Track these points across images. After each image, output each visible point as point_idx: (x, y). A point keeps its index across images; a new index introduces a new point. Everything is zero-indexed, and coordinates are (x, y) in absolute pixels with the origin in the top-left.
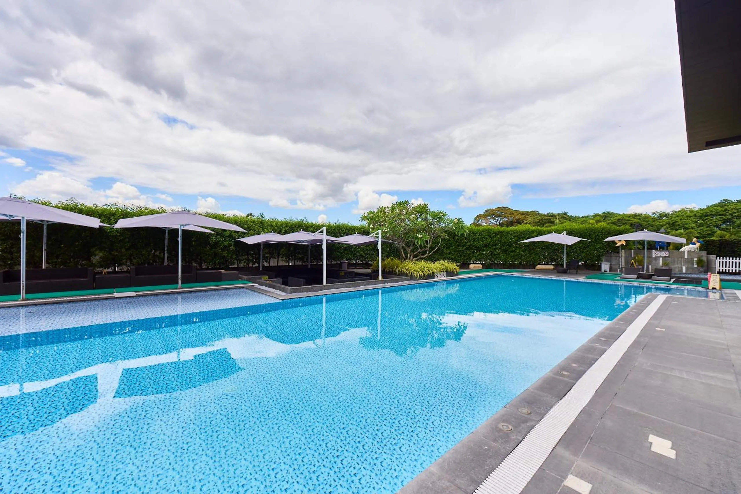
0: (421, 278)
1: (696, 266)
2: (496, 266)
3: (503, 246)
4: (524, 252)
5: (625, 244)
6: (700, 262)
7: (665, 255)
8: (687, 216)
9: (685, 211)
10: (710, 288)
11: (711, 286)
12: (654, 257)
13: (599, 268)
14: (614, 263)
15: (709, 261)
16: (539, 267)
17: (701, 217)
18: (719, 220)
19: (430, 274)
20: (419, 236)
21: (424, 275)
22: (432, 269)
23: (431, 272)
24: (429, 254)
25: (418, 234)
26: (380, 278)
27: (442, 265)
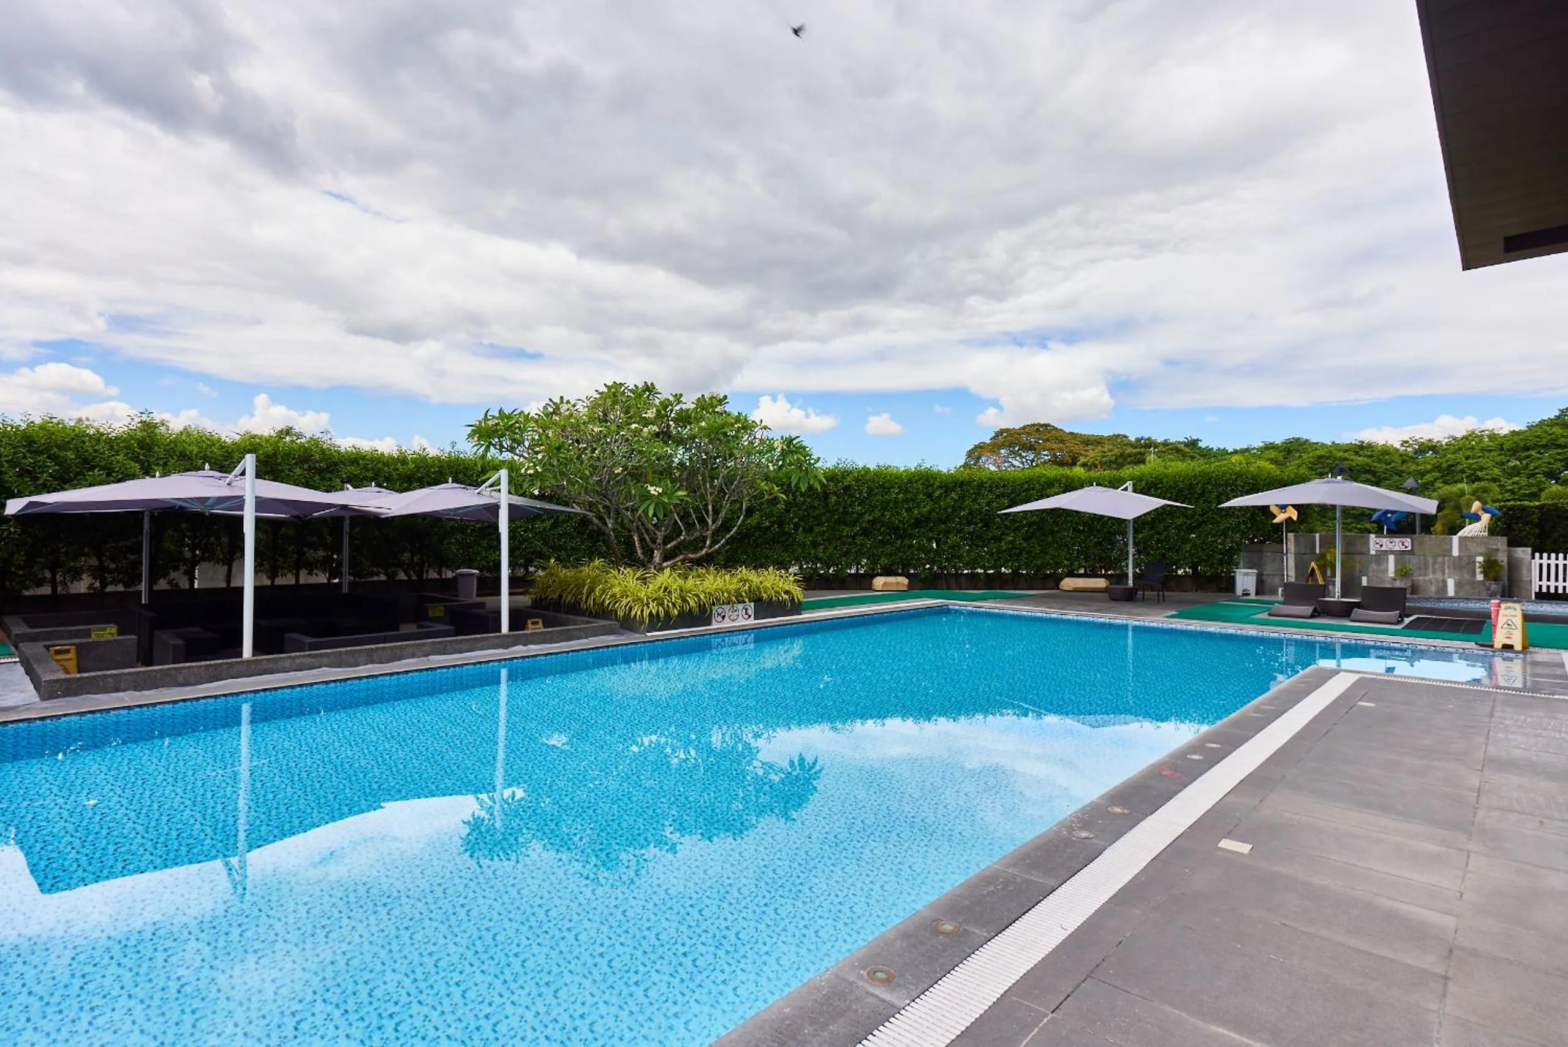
0: (656, 622)
1: (1480, 577)
2: (953, 581)
3: (969, 524)
4: (1026, 539)
5: (1295, 518)
6: (1490, 567)
7: (1403, 548)
8: (1483, 450)
9: (1477, 436)
10: (1498, 645)
11: (1499, 640)
12: (1373, 552)
13: (1228, 585)
14: (1269, 569)
15: (1513, 566)
16: (1068, 583)
17: (1514, 451)
18: (1556, 460)
19: (690, 610)
20: (653, 492)
21: (667, 613)
22: (697, 596)
23: (692, 603)
24: (711, 547)
25: (651, 486)
26: (505, 627)
27: (741, 580)
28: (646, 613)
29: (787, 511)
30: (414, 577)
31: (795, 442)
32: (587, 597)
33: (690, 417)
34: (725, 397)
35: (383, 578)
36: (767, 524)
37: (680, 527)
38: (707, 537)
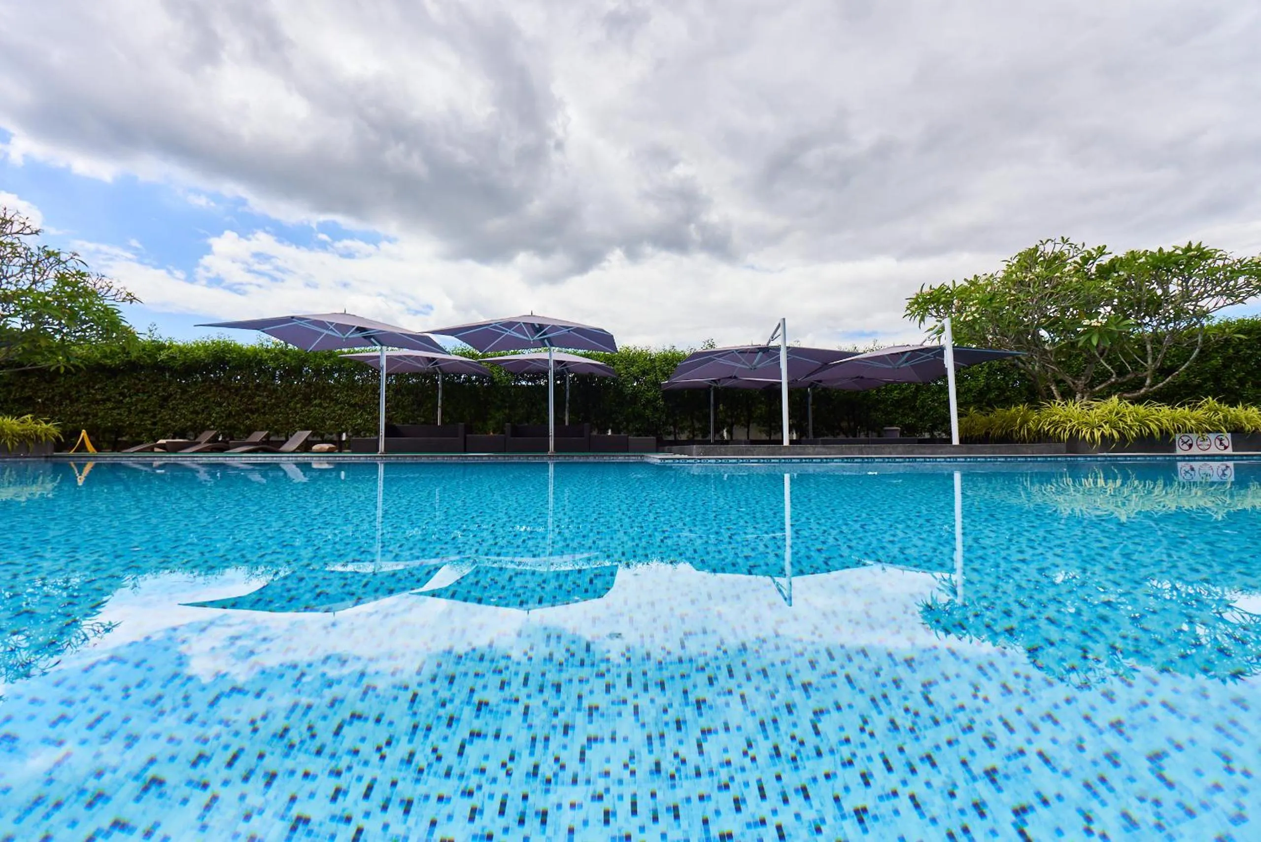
0: (1109, 443)
19: (1151, 433)
20: (1096, 324)
21: (1122, 434)
22: (1159, 420)
23: (1152, 426)
26: (956, 441)
27: (1210, 409)
28: (1097, 434)
32: (1021, 428)
33: (1114, 267)
37: (1108, 371)
38: (1146, 377)
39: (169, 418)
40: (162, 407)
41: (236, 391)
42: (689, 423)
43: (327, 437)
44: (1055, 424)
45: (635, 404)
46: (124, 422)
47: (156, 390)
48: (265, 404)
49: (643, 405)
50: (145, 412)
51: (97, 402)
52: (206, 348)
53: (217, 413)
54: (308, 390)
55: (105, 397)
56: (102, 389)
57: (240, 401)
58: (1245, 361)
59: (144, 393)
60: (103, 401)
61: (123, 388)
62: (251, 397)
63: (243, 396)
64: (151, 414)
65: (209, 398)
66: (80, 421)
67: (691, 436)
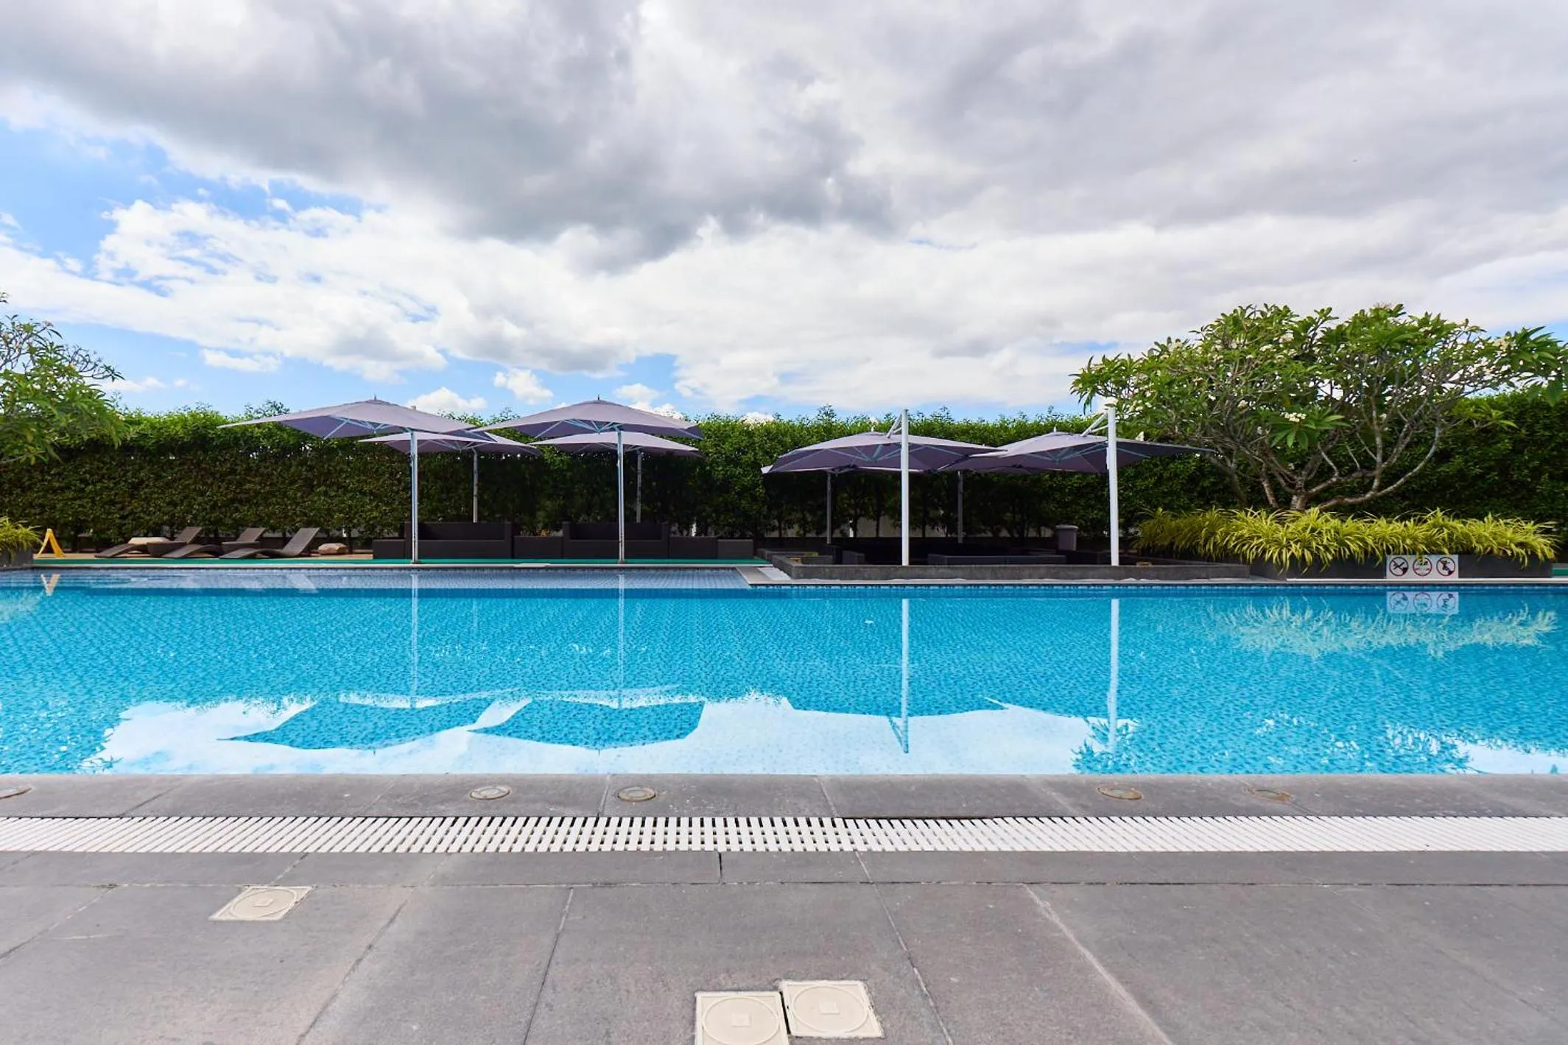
0: (1301, 568)
19: (1352, 555)
20: (1294, 419)
21: (1316, 557)
22: (1362, 540)
23: (1353, 547)
24: (1380, 488)
25: (1290, 412)
26: (1115, 561)
27: (1434, 526)
28: (1286, 555)
29: (1516, 451)
30: (1016, 535)
31: (1532, 337)
32: (1206, 540)
33: (1343, 333)
34: (1400, 307)
35: (989, 534)
36: (1478, 471)
37: (1330, 468)
38: (1374, 478)
39: (142, 511)
40: (132, 496)
41: (221, 475)
42: (799, 515)
43: (335, 533)
44: (1242, 540)
45: (728, 492)
46: (88, 516)
47: (124, 475)
48: (257, 493)
49: (737, 493)
50: (112, 503)
51: (55, 491)
52: (183, 421)
53: (199, 505)
54: (310, 475)
55: (63, 485)
56: (60, 474)
57: (227, 488)
58: (1541, 445)
59: (109, 479)
60: (62, 489)
61: (84, 473)
62: (240, 484)
63: (230, 482)
64: (119, 506)
65: (189, 485)
66: (35, 514)
67: (802, 532)
